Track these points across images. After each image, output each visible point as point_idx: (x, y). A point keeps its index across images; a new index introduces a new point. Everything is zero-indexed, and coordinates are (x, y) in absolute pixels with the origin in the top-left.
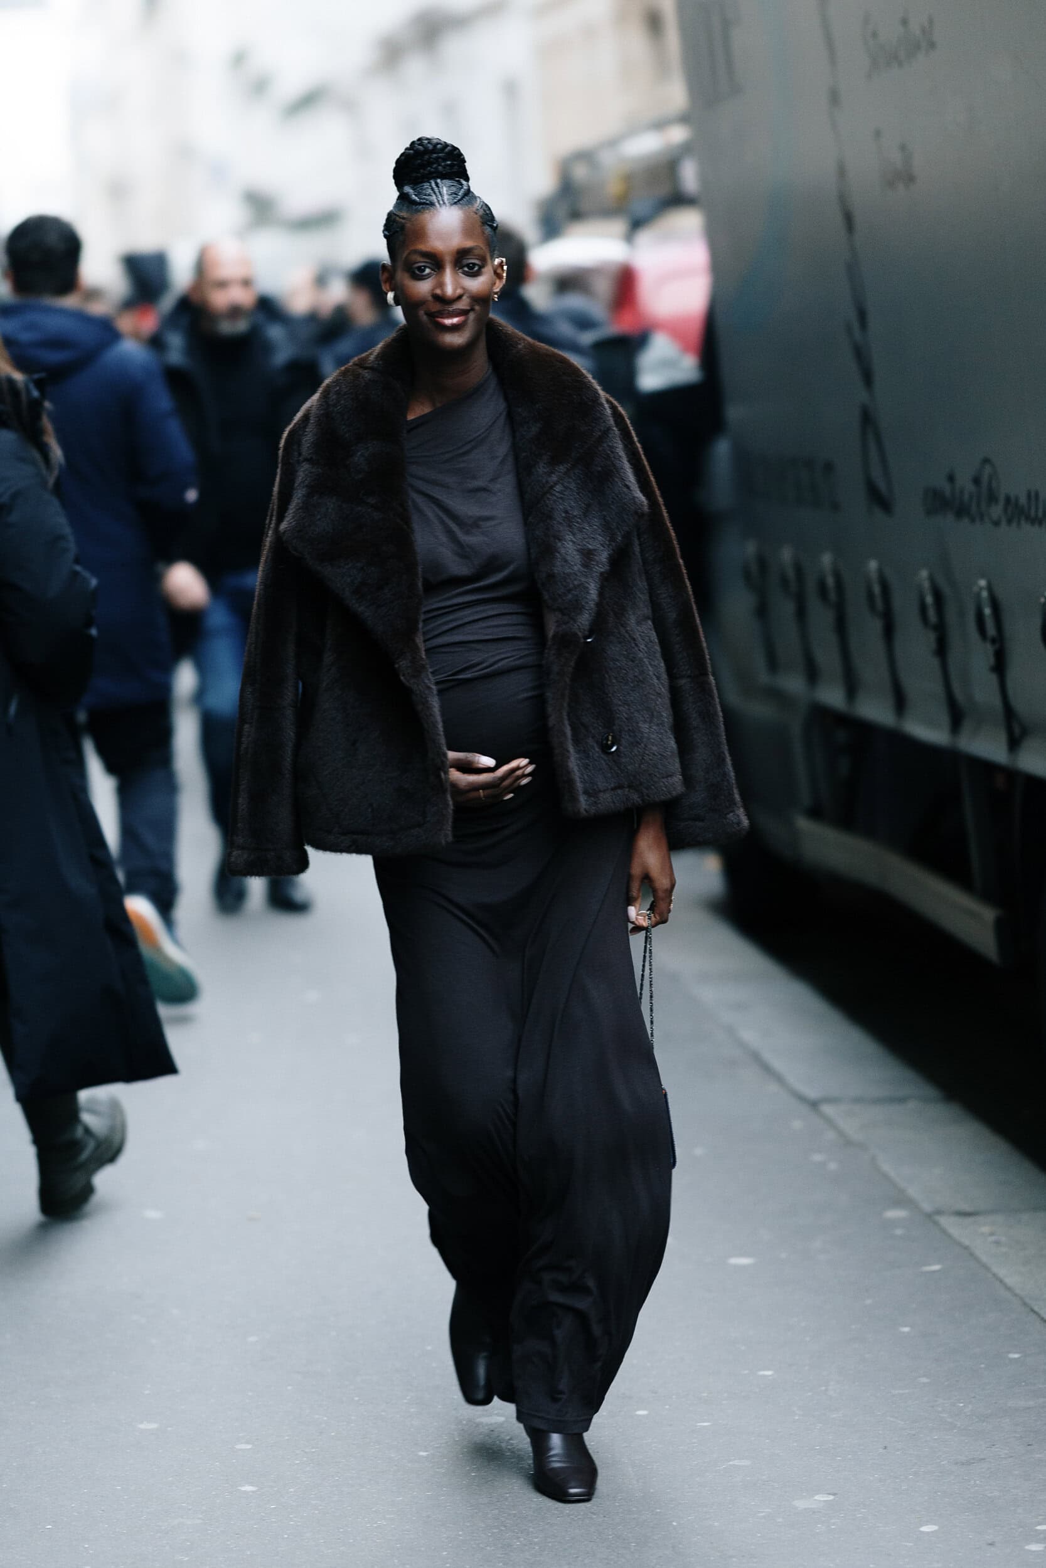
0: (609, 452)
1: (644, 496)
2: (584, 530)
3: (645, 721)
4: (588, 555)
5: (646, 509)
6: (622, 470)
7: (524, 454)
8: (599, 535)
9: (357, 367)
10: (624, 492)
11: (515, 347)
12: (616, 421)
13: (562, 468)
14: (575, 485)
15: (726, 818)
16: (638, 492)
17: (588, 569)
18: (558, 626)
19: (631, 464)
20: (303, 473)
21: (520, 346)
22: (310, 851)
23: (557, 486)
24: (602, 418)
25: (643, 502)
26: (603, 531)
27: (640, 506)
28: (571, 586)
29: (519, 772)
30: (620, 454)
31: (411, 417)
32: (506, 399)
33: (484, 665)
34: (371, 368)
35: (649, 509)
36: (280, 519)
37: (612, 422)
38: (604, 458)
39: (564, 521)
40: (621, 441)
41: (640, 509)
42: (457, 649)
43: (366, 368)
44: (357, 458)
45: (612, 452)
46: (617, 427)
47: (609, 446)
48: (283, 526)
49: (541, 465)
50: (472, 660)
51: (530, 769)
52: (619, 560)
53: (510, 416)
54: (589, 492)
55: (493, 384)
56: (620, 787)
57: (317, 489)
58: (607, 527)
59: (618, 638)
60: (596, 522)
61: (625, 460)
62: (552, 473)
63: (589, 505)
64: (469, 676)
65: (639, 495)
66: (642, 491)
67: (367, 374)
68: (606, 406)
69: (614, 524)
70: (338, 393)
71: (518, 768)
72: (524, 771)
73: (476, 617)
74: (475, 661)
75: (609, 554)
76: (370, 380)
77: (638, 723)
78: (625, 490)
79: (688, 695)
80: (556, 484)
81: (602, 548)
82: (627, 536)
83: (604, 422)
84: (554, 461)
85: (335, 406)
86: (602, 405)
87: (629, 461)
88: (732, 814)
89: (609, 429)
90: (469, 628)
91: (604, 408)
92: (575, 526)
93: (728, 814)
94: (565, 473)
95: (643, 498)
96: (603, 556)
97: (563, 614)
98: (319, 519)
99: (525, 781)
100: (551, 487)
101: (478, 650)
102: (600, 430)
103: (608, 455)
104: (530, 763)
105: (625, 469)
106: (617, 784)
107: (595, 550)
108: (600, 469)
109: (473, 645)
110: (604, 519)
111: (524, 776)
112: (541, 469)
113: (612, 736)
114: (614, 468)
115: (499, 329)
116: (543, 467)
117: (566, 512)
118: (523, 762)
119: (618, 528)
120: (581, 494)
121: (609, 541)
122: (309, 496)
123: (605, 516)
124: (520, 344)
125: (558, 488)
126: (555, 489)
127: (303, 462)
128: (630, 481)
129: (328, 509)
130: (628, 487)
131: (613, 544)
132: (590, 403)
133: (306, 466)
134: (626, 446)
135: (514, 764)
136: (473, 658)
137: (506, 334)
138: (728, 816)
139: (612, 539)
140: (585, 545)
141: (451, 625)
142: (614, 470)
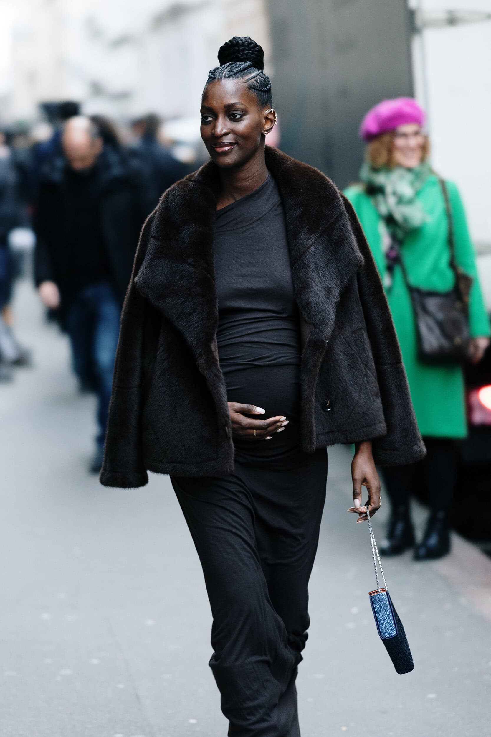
0: (342, 228)
1: (362, 255)
2: (326, 275)
3: (356, 392)
4: (328, 291)
5: (363, 263)
6: (350, 239)
7: (292, 226)
8: (335, 278)
9: (187, 180)
10: (350, 253)
11: (285, 163)
12: (346, 208)
13: (314, 237)
14: (321, 247)
15: (412, 449)
16: (359, 252)
17: (328, 299)
18: (312, 335)
19: (355, 235)
20: (152, 244)
21: (288, 163)
22: (149, 473)
23: (312, 248)
24: (338, 207)
25: (362, 259)
26: (337, 276)
27: (360, 261)
28: (320, 310)
29: (279, 424)
30: (349, 228)
31: (220, 207)
32: (280, 194)
33: (271, 359)
34: (195, 181)
35: (365, 263)
36: (135, 275)
37: (344, 208)
38: (339, 231)
39: (315, 269)
40: (350, 221)
41: (360, 263)
42: (254, 346)
43: (192, 181)
44: (183, 235)
45: (344, 228)
46: (347, 212)
47: (342, 223)
48: (137, 279)
49: (303, 233)
50: (264, 354)
51: (286, 423)
52: (345, 294)
53: (283, 204)
54: (330, 251)
55: (272, 184)
56: (331, 432)
57: (158, 254)
58: (339, 273)
59: (340, 341)
60: (333, 271)
61: (351, 233)
62: (309, 239)
63: (329, 260)
64: (262, 363)
65: (360, 254)
66: (361, 252)
67: (192, 184)
68: (341, 199)
69: (344, 272)
70: (174, 195)
71: (279, 421)
72: (281, 424)
73: (269, 328)
74: (265, 355)
75: (340, 291)
76: (193, 187)
77: (351, 393)
78: (351, 251)
79: (389, 375)
80: (311, 246)
81: (335, 287)
82: (351, 280)
83: (340, 209)
84: (311, 232)
85: (171, 203)
86: (338, 198)
87: (354, 233)
88: (416, 446)
89: (342, 213)
90: (265, 334)
91: (340, 200)
92: (321, 273)
93: (414, 446)
94: (316, 240)
95: (362, 257)
96: (336, 292)
97: (315, 328)
98: (158, 274)
99: (280, 430)
100: (309, 248)
101: (267, 348)
102: (337, 214)
103: (342, 229)
104: (286, 420)
105: (351, 238)
106: (330, 430)
107: (332, 288)
108: (336, 238)
109: (266, 345)
110: (338, 269)
111: (281, 427)
112: (303, 236)
113: (330, 401)
114: (345, 238)
115: (275, 153)
116: (304, 235)
117: (317, 264)
118: (283, 418)
119: (346, 274)
120: (325, 253)
121: (340, 283)
122: (152, 259)
123: (338, 267)
124: (288, 161)
125: (312, 249)
126: (310, 249)
127: (151, 238)
128: (354, 246)
129: (163, 268)
130: (353, 249)
131: (342, 284)
132: (331, 197)
133: (152, 240)
134: (352, 224)
135: (277, 418)
136: (264, 353)
137: (279, 156)
138: (414, 447)
139: (342, 281)
140: (327, 285)
141: (253, 331)
142: (345, 239)
